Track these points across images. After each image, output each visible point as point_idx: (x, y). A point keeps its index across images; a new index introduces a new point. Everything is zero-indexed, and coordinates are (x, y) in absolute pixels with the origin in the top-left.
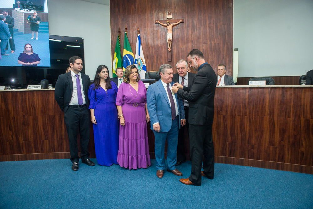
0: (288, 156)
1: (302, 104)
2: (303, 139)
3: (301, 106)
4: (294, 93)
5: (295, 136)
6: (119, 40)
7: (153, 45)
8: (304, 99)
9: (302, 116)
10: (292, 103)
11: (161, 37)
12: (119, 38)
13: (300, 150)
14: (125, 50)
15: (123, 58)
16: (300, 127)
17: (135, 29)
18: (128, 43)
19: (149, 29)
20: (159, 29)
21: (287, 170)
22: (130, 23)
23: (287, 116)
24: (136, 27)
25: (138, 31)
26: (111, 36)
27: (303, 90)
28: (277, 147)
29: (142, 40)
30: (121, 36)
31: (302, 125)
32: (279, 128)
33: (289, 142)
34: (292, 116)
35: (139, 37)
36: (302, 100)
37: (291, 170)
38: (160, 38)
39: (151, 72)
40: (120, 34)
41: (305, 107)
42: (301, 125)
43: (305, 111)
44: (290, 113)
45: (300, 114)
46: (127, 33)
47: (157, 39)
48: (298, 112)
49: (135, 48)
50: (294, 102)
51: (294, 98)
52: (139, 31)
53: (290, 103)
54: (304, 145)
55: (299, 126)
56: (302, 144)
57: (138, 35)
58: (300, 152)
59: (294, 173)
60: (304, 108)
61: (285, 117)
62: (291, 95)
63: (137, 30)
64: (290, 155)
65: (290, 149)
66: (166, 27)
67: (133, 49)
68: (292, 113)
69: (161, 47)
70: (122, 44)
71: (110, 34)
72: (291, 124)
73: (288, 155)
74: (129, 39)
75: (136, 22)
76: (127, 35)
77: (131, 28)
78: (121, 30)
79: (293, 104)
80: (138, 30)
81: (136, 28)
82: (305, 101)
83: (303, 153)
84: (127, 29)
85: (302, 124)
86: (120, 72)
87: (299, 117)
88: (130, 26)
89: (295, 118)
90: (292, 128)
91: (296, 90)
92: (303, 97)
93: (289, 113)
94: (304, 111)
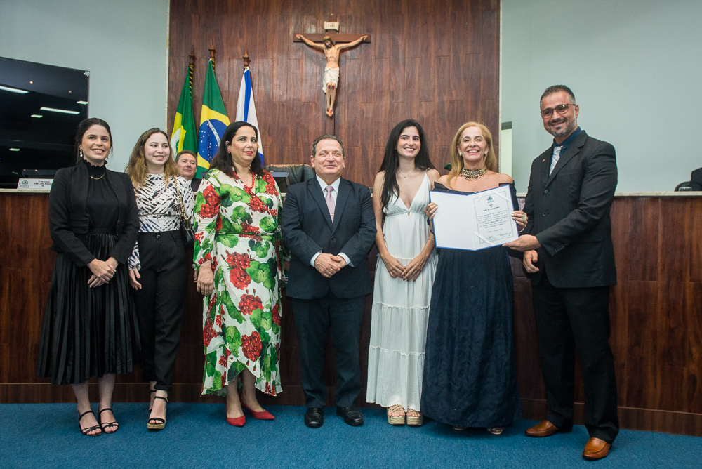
0: (654, 388)
1: (687, 243)
2: (692, 338)
3: (682, 247)
4: (665, 213)
5: (671, 330)
6: (190, 80)
7: (285, 97)
8: (691, 228)
9: (688, 273)
10: (660, 241)
11: (309, 78)
12: (191, 72)
13: (685, 369)
14: (205, 108)
15: (201, 129)
16: (684, 306)
17: (238, 53)
18: (215, 89)
19: (275, 55)
20: (304, 57)
21: (652, 429)
22: (225, 36)
23: (647, 277)
24: (239, 47)
25: (244, 58)
26: (169, 68)
27: (688, 206)
28: (624, 364)
29: (255, 82)
30: (197, 70)
31: (689, 302)
32: (627, 310)
33: (655, 347)
34: (660, 277)
35: (248, 75)
36: (686, 232)
37: (664, 429)
38: (306, 80)
39: (277, 166)
40: (194, 66)
41: (695, 252)
42: (684, 300)
43: (695, 261)
44: (657, 268)
45: (681, 271)
46: (213, 63)
47: (297, 84)
48: (677, 264)
49: (233, 104)
50: (664, 237)
51: (664, 227)
52: (247, 60)
53: (656, 238)
54: (696, 355)
55: (681, 303)
56: (691, 354)
57: (246, 70)
58: (685, 376)
59: (672, 436)
60: (691, 255)
61: (644, 278)
62: (655, 218)
63: (241, 57)
64: (659, 386)
65: (658, 369)
66: (323, 51)
67: (228, 107)
68: (659, 269)
69: (308, 105)
70: (198, 92)
71: (167, 63)
72: (660, 296)
73: (655, 386)
74: (220, 79)
75: (241, 36)
76: (214, 68)
77: (225, 50)
78: (198, 55)
79: (663, 243)
80: (246, 56)
81: (239, 49)
82: (694, 234)
83: (693, 379)
84: (214, 51)
85: (688, 297)
86: (185, 161)
87: (680, 277)
88: (225, 44)
89: (669, 282)
90: (662, 309)
91: (670, 204)
92: (687, 222)
93: (653, 268)
94: (691, 261)
